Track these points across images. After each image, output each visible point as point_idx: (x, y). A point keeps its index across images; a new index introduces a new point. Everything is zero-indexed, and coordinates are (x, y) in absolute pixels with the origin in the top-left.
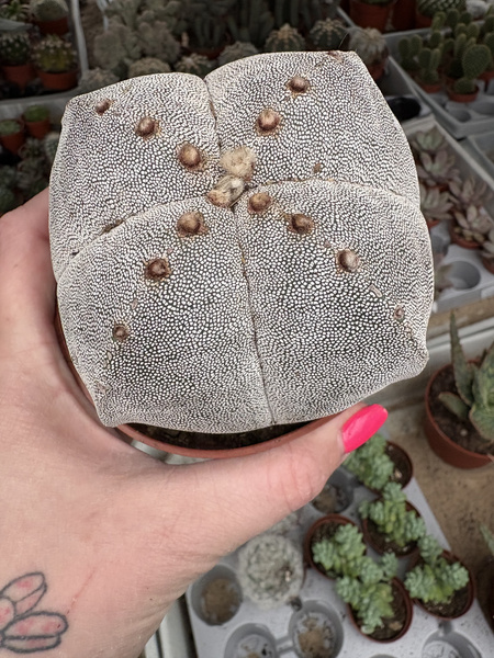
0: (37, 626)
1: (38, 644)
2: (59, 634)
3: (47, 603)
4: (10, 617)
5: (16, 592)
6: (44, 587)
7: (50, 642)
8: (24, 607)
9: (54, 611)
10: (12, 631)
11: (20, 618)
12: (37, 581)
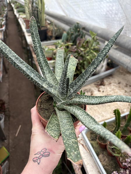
0: (46, 154)
1: (47, 156)
2: (49, 155)
3: (47, 151)
4: (43, 153)
5: (43, 151)
6: (46, 149)
7: (48, 155)
8: (44, 152)
9: (48, 151)
10: (43, 155)
11: (44, 153)
12: (45, 149)
